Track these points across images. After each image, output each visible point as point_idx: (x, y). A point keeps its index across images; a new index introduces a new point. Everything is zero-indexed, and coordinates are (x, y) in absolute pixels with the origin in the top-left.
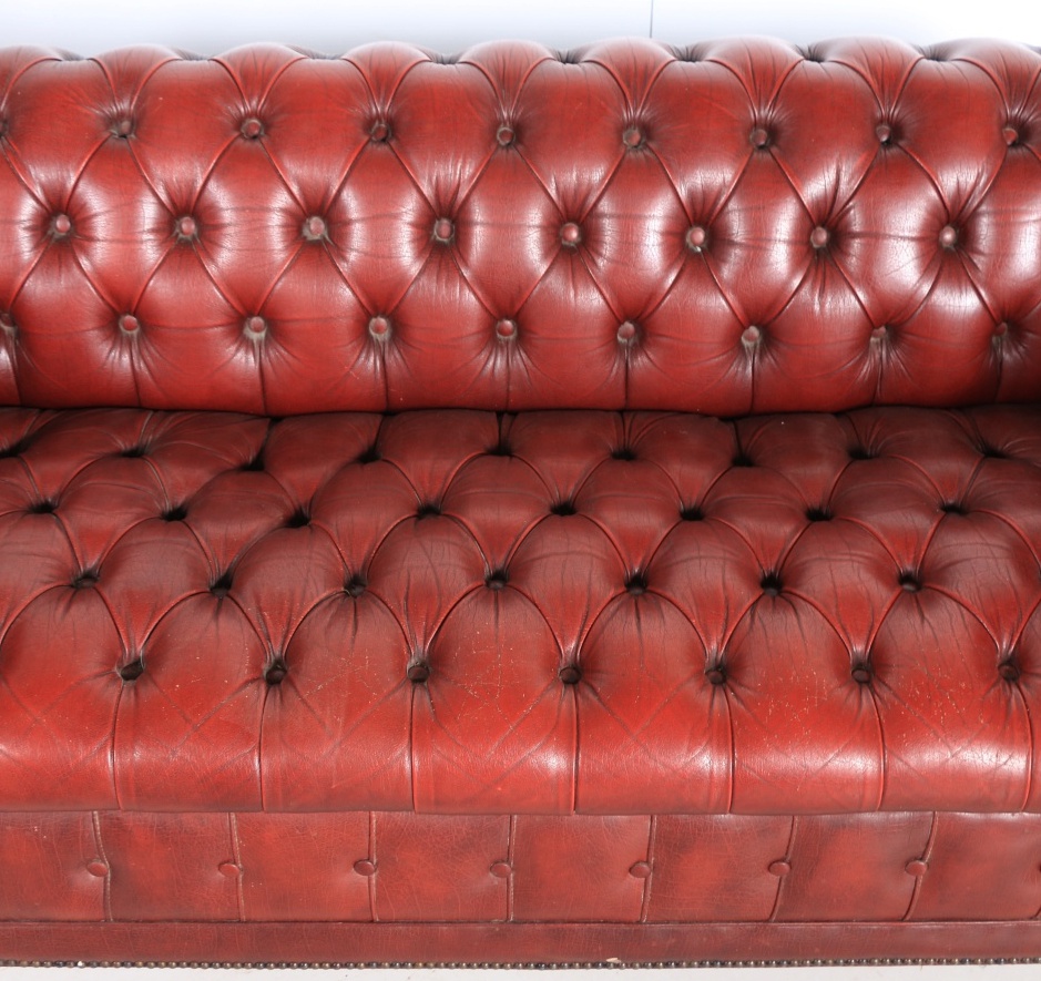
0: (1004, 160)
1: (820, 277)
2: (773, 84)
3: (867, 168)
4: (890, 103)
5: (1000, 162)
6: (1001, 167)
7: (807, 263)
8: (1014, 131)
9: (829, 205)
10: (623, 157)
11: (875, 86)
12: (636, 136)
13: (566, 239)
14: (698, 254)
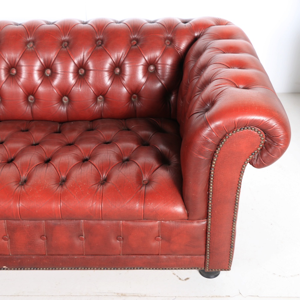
0: (130, 49)
1: (80, 82)
2: (69, 30)
3: (92, 52)
4: (100, 35)
5: (128, 50)
6: (129, 51)
7: (77, 78)
8: (136, 42)
9: (82, 62)
10: (26, 50)
11: (97, 30)
12: (32, 44)
13: (12, 73)
14: (48, 76)
